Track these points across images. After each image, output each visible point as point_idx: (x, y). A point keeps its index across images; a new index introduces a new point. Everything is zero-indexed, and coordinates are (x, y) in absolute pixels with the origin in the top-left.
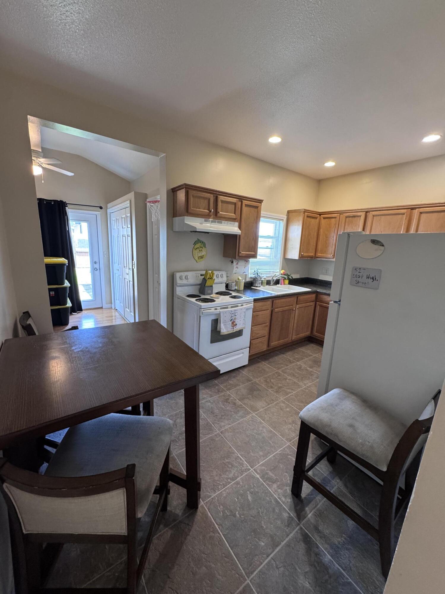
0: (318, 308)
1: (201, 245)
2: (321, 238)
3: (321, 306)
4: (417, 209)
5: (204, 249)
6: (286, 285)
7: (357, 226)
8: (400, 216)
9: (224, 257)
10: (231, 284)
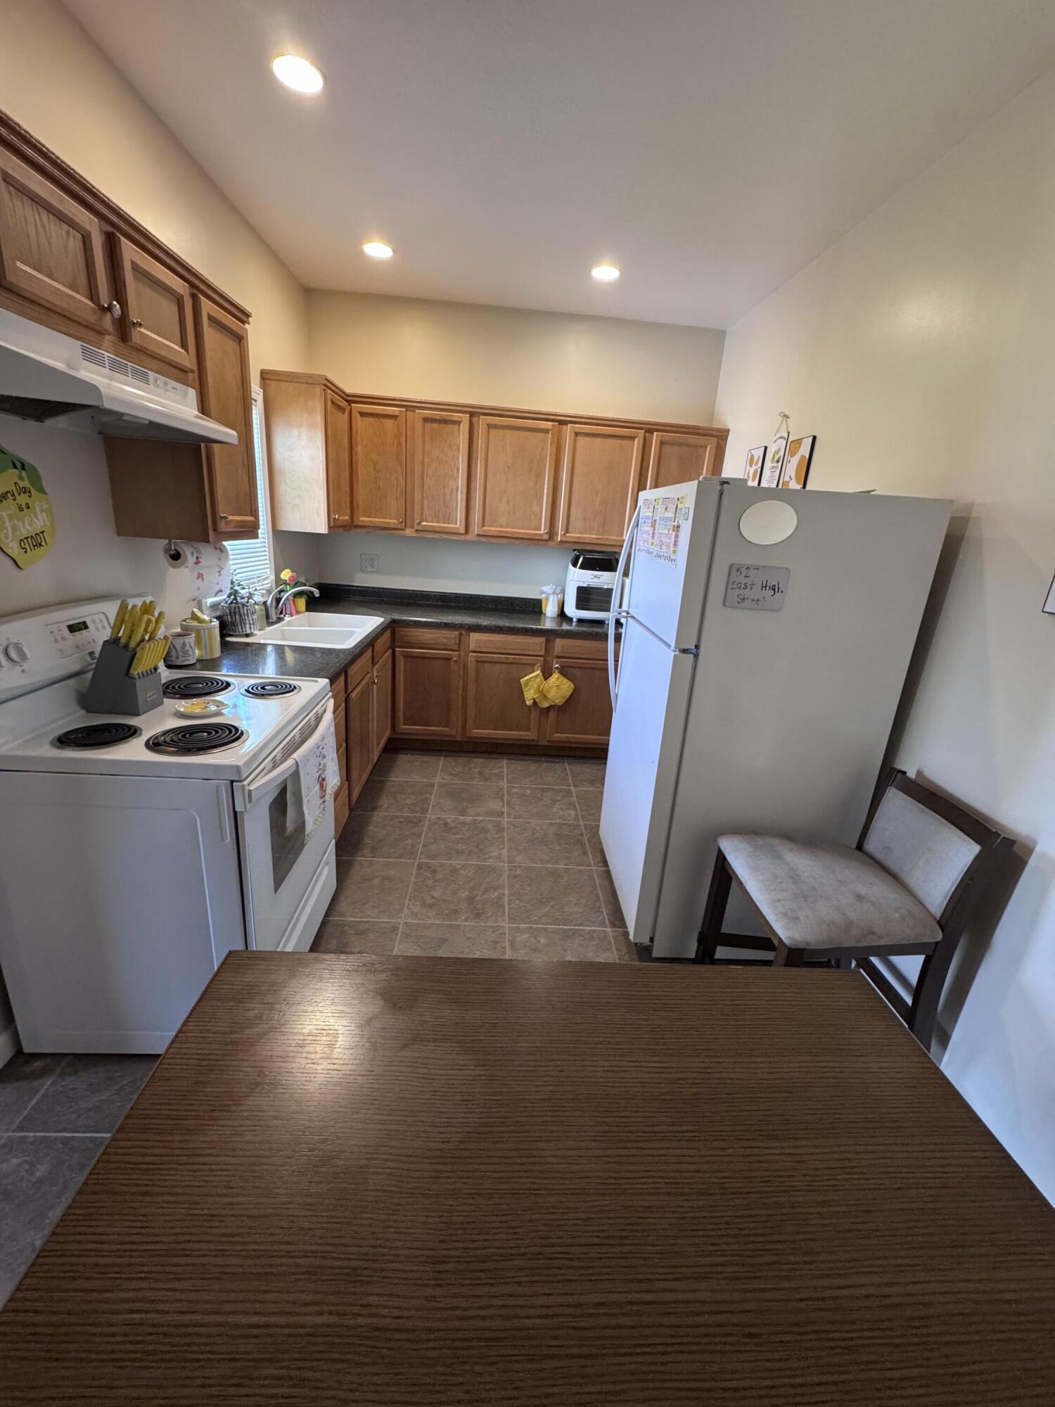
0: (401, 662)
1: (22, 478)
2: (362, 470)
3: (407, 656)
4: (569, 425)
5: (37, 501)
6: (302, 615)
7: (455, 447)
8: (541, 435)
9: (118, 534)
10: (184, 645)
